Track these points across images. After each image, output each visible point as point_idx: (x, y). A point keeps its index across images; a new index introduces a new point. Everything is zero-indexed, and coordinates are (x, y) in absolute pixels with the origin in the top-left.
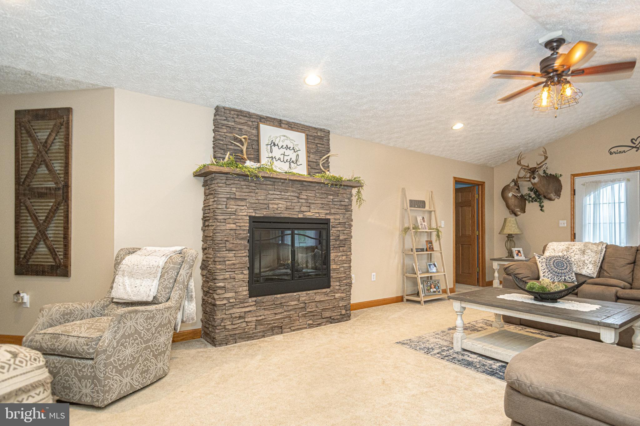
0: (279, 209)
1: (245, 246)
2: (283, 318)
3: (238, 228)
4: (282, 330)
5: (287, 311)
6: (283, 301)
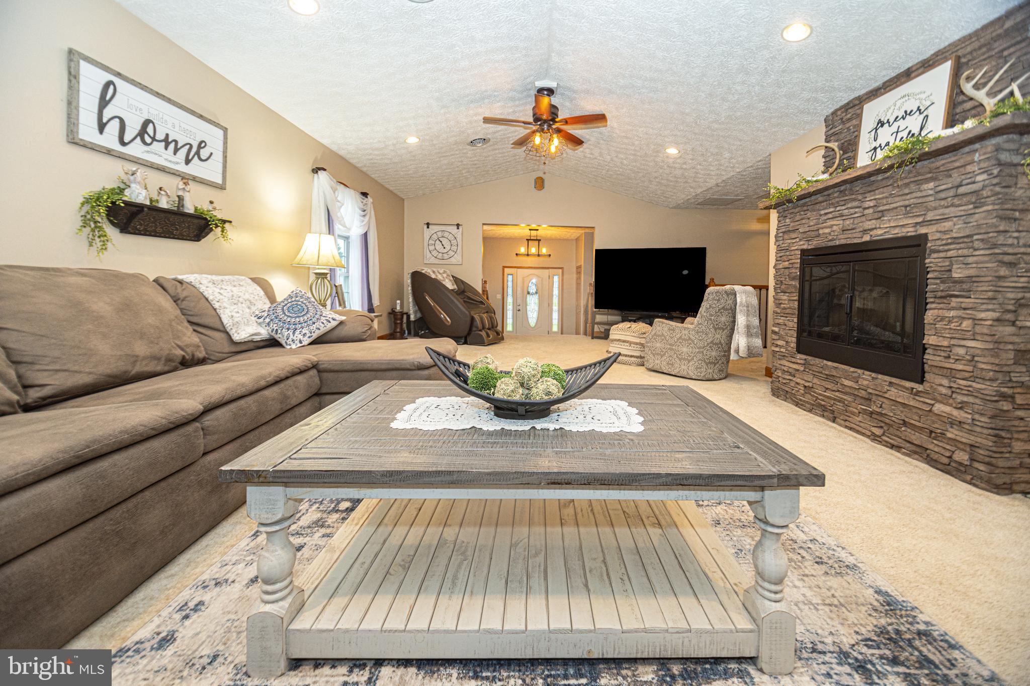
0: (832, 234)
1: (795, 287)
2: (835, 400)
3: (791, 266)
4: (835, 418)
5: (841, 392)
6: (835, 374)
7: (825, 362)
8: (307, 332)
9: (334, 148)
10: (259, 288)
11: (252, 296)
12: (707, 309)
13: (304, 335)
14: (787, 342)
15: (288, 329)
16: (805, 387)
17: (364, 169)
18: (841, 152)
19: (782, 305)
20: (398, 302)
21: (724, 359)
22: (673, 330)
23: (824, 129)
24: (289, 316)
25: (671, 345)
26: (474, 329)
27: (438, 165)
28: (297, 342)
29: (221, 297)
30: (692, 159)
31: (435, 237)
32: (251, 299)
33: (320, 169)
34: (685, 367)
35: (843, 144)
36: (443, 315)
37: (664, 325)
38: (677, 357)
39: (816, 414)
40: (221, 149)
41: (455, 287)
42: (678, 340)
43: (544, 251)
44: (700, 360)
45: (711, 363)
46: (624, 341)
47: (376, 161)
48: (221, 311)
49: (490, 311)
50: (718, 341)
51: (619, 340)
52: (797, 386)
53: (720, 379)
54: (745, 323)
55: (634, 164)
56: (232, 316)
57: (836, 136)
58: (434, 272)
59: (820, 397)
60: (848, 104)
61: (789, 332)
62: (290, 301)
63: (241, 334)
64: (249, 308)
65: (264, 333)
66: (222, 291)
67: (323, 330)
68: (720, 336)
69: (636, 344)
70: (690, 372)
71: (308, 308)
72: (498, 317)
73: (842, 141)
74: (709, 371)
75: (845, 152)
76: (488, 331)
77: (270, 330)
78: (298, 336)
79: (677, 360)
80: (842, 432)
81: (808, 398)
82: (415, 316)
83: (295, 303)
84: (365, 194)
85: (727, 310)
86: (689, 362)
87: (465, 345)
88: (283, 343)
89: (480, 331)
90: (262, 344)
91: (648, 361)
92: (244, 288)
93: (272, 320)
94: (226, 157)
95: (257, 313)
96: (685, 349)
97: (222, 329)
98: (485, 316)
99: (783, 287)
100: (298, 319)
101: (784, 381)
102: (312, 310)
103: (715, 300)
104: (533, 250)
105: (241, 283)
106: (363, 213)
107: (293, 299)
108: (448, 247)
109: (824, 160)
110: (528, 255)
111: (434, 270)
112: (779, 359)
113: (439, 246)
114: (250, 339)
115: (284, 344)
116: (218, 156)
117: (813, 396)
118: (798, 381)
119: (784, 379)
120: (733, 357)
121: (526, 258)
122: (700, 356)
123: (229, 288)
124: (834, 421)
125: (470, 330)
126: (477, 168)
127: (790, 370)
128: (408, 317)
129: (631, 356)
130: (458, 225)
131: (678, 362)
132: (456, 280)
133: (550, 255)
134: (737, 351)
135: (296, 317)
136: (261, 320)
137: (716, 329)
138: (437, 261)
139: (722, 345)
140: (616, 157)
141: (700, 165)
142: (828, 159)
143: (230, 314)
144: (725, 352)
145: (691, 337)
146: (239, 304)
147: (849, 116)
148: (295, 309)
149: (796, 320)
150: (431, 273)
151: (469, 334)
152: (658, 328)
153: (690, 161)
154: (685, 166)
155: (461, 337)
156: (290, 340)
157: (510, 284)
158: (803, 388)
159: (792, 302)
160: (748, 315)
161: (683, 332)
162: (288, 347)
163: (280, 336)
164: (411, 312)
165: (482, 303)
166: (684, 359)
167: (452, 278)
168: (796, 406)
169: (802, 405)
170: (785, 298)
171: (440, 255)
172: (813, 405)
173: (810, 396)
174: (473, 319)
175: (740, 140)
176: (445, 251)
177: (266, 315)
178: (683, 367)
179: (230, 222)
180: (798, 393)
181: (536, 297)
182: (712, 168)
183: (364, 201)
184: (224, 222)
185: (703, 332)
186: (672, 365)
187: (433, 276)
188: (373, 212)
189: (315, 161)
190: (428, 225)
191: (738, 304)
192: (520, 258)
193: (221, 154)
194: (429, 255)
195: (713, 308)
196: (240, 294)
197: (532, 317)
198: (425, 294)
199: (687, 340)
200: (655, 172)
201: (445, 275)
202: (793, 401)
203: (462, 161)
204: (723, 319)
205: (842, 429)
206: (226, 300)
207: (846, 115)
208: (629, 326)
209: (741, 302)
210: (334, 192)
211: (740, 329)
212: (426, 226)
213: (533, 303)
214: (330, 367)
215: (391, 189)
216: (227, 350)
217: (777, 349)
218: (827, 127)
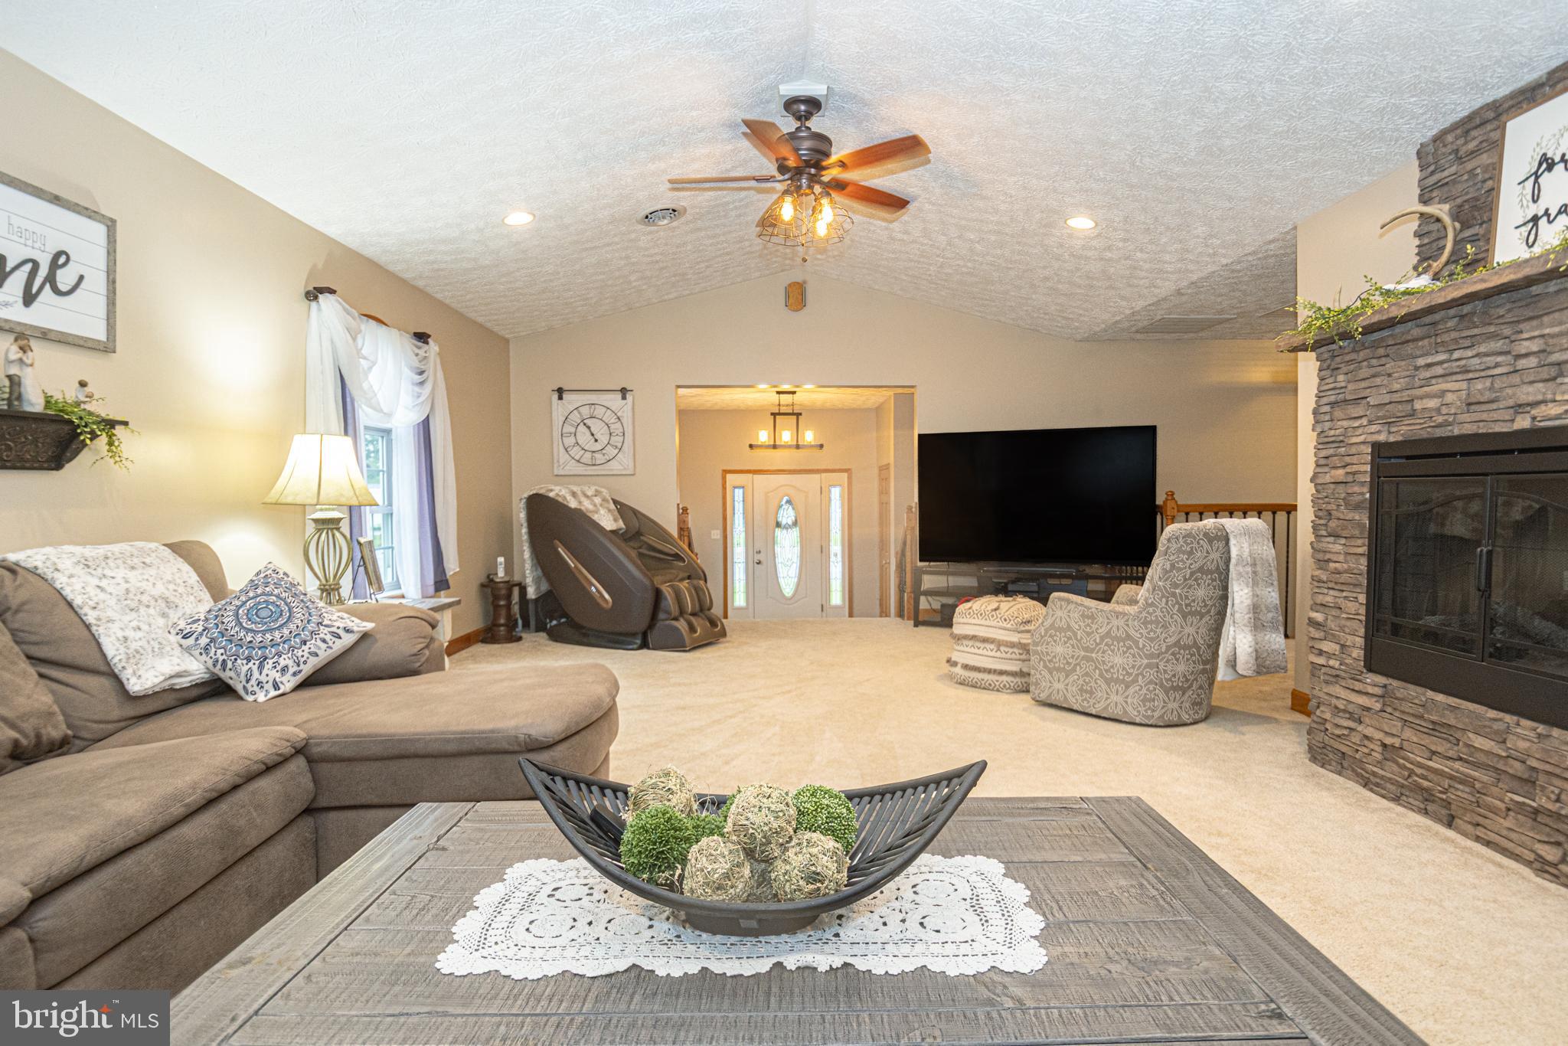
0: (1444, 410)
1: (1360, 525)
2: (1452, 777)
3: (1350, 478)
4: (1453, 817)
5: (1466, 761)
6: (1452, 722)
7: (1430, 694)
8: (290, 663)
9: (352, 243)
10: (186, 568)
11: (172, 587)
12: (1166, 572)
13: (284, 670)
14: (1343, 646)
15: (249, 659)
16: (1384, 746)
17: (420, 284)
18: (1458, 225)
19: (1332, 565)
20: (501, 560)
21: (1203, 679)
22: (1092, 617)
23: (1415, 173)
24: (249, 630)
25: (1086, 649)
26: (662, 616)
27: (577, 267)
28: (269, 686)
29: (102, 596)
30: (1125, 240)
31: (575, 417)
32: (167, 594)
33: (321, 290)
34: (1119, 699)
35: (1460, 206)
36: (596, 588)
37: (1072, 606)
38: (1101, 675)
39: (1410, 807)
40: (103, 266)
41: (621, 524)
42: (1102, 638)
43: (809, 437)
44: (1151, 682)
45: (1175, 689)
46: (985, 640)
47: (443, 266)
48: (101, 630)
49: (696, 575)
50: (1190, 642)
51: (974, 638)
52: (1366, 742)
53: (1195, 723)
54: (1248, 602)
55: (999, 252)
56: (126, 639)
57: (1446, 189)
58: (574, 494)
59: (1419, 771)
60: (1470, 118)
61: (1348, 623)
62: (251, 594)
63: (142, 679)
64: (164, 615)
65: (196, 668)
66: (104, 583)
67: (324, 655)
68: (1194, 630)
69: (1012, 645)
70: (1129, 709)
71: (290, 610)
72: (714, 588)
73: (1459, 201)
74: (1171, 705)
75: (1465, 225)
76: (692, 619)
77: (210, 663)
78: (270, 673)
79: (1101, 682)
80: (1470, 851)
81: (1390, 771)
82: (538, 588)
83: (262, 599)
84: (422, 337)
85: (1211, 572)
86: (1127, 687)
87: (645, 651)
88: (239, 688)
89: (676, 619)
90: (195, 693)
91: (1037, 684)
92: (153, 571)
93: (213, 640)
94: (114, 282)
95: (182, 624)
96: (1118, 660)
97: (103, 668)
98: (684, 586)
99: (1333, 524)
100: (268, 636)
101: (1338, 732)
102: (299, 614)
103: (1184, 553)
104: (786, 436)
105: (147, 561)
106: (418, 378)
107: (259, 591)
108: (604, 439)
109: (1417, 242)
110: (775, 447)
111: (575, 489)
112: (1327, 682)
113: (583, 436)
114: (166, 685)
115: (242, 692)
116: (97, 282)
117: (1404, 768)
118: (1369, 731)
119: (1337, 726)
120: (1222, 674)
121: (772, 452)
122: (1151, 674)
123: (121, 574)
124: (1450, 825)
125: (654, 617)
126: (662, 269)
127: (1350, 708)
128: (523, 589)
129: (1001, 673)
130: (624, 392)
131: (1104, 686)
132: (623, 509)
133: (821, 446)
134: (1233, 663)
135: (264, 632)
136: (191, 641)
137: (1184, 617)
138: (580, 469)
139: (1198, 649)
140: (960, 237)
141: (1141, 251)
142: (1426, 241)
143: (120, 634)
144: (1205, 663)
145: (1132, 632)
146: (142, 610)
147: (1472, 146)
148: (264, 613)
149: (1362, 598)
150: (569, 497)
151: (652, 625)
152: (1059, 613)
153: (1121, 244)
154: (1109, 255)
155: (634, 635)
156: (253, 682)
157: (739, 507)
158: (1379, 749)
159: (1353, 558)
160: (1255, 584)
161: (1115, 622)
162: (250, 698)
163: (232, 674)
164: (529, 580)
165: (677, 557)
166: (1117, 681)
167: (612, 506)
168: (1365, 786)
169: (1377, 785)
170: (1338, 548)
171: (588, 455)
172: (1403, 786)
173: (1395, 768)
174: (658, 594)
175: (1230, 199)
176: (598, 446)
177: (200, 629)
178: (1114, 698)
179: (126, 423)
180: (1370, 759)
181: (795, 533)
182: (1167, 257)
183: (421, 352)
184: (111, 424)
185: (1157, 622)
186: (1091, 693)
187: (573, 504)
188: (440, 374)
189: (311, 275)
190: (560, 392)
191: (1233, 561)
192: (756, 452)
193: (103, 276)
194: (564, 457)
195: (1179, 569)
196: (144, 585)
197: (788, 579)
198: (557, 542)
199: (1123, 640)
200: (1045, 267)
201: (597, 500)
202: (1358, 775)
203: (627, 257)
204: (1201, 593)
205: (1470, 843)
206: (112, 602)
207: (1466, 143)
208: (995, 605)
209: (1240, 556)
210: (354, 339)
211: (1237, 615)
212: (556, 396)
213: (787, 548)
214: (334, 750)
215: (480, 320)
216: (116, 714)
217: (1321, 661)
218: (1422, 168)
